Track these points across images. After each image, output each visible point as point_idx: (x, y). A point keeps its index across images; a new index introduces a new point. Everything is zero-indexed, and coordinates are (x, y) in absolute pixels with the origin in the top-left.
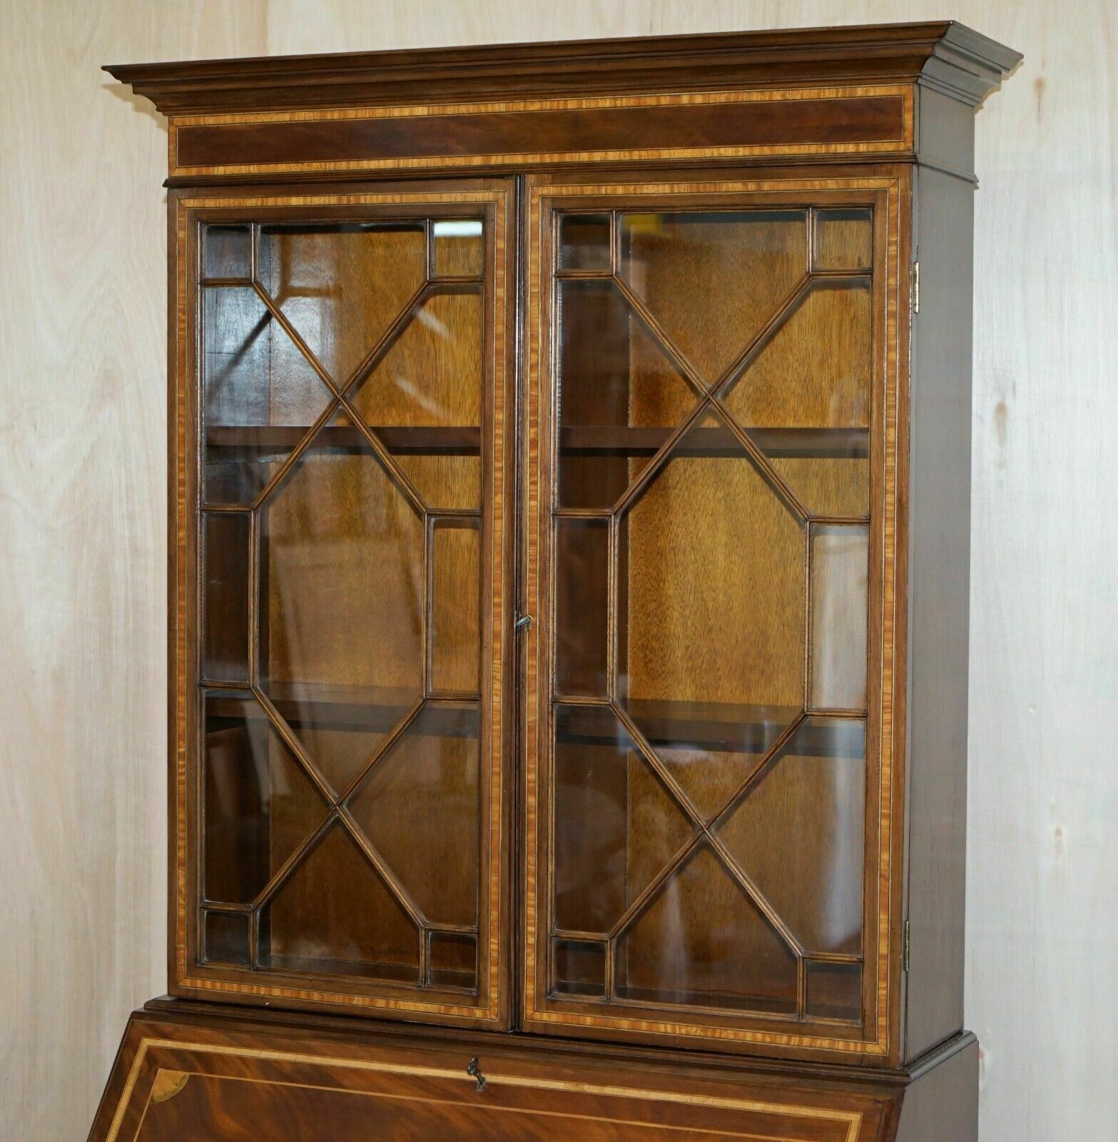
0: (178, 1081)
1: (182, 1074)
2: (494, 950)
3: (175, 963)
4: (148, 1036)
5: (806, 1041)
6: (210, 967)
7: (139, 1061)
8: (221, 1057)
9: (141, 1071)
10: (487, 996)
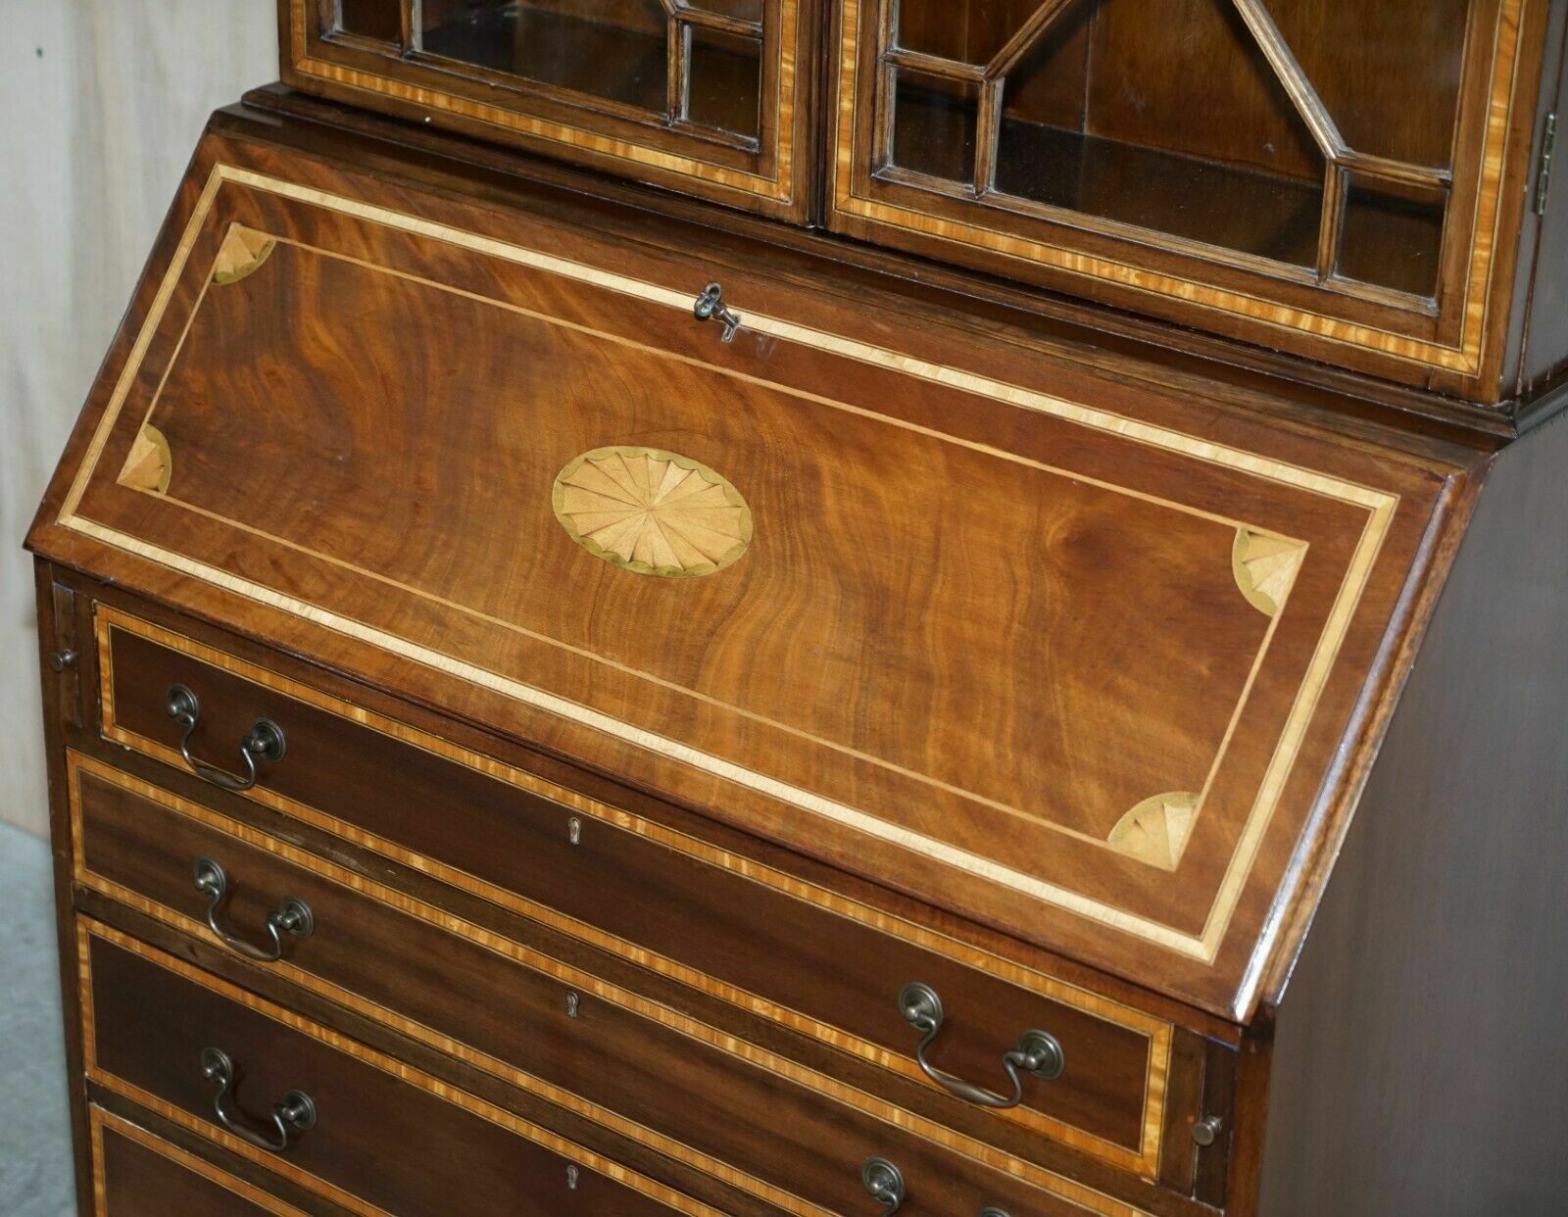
0: (257, 250)
1: (265, 237)
2: (787, 73)
3: (289, 31)
4: (225, 162)
5: (1328, 327)
6: (342, 43)
7: (205, 205)
8: (327, 215)
9: (205, 224)
10: (773, 155)
